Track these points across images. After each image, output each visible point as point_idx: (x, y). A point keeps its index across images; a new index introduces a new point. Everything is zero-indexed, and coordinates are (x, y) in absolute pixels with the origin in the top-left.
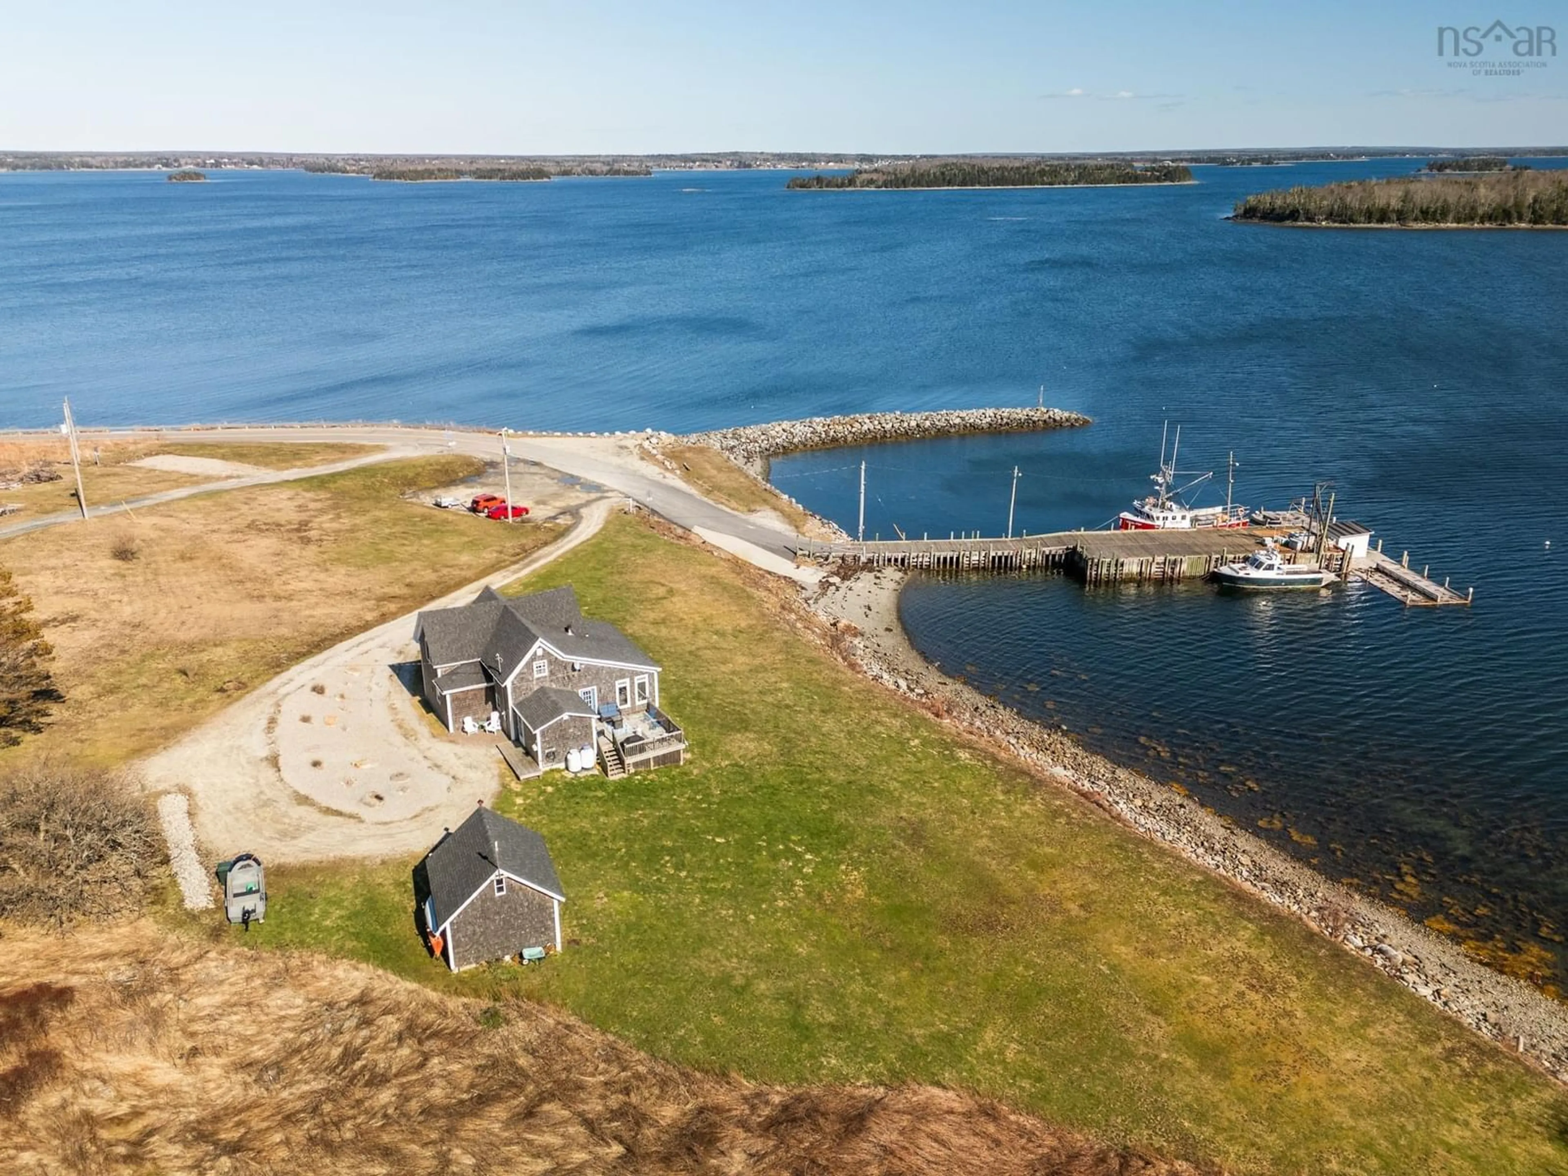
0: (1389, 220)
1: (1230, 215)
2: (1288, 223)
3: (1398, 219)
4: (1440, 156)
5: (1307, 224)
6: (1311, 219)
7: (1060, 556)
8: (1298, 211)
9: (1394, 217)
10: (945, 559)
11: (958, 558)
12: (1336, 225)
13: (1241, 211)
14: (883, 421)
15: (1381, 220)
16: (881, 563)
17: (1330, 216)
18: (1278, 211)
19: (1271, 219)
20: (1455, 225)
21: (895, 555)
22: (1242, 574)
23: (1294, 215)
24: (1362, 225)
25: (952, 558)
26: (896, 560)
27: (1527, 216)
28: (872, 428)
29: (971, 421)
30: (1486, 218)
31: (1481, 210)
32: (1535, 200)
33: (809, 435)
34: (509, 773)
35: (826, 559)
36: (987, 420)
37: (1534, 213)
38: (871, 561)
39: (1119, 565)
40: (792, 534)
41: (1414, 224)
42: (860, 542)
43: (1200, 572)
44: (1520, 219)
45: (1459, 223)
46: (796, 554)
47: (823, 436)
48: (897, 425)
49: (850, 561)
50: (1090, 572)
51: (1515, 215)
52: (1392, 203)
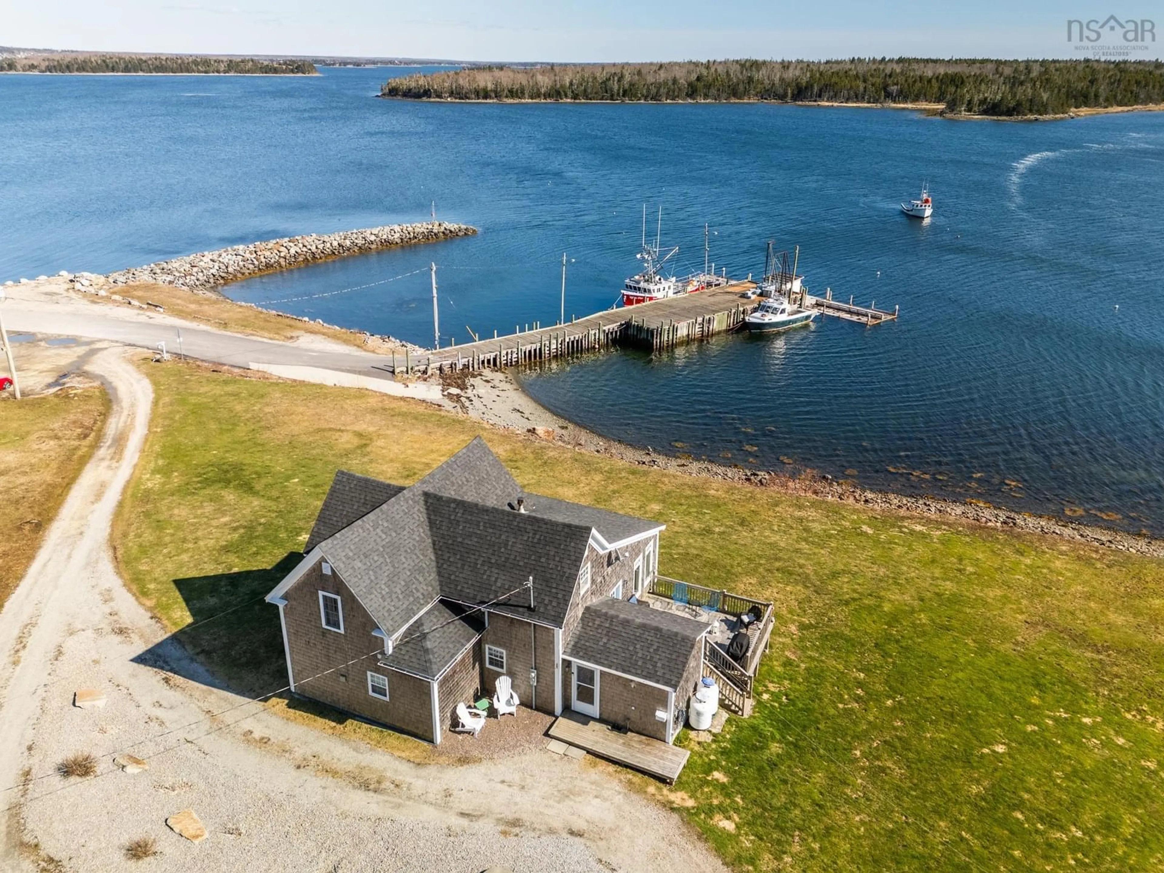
0: (491, 98)
1: (379, 94)
2: (425, 99)
3: (496, 97)
5: (438, 100)
6: (439, 96)
7: (616, 332)
8: (429, 90)
9: (493, 95)
10: (530, 352)
11: (540, 349)
12: (457, 101)
13: (387, 91)
14: (306, 244)
15: (485, 97)
16: (476, 366)
17: (451, 94)
18: (414, 91)
19: (411, 97)
20: (530, 101)
21: (488, 356)
22: (766, 320)
23: (427, 93)
24: (473, 101)
25: (535, 350)
26: (489, 361)
27: (570, 94)
28: (299, 251)
29: (385, 237)
30: (547, 95)
31: (543, 91)
32: (571, 84)
33: (241, 263)
34: (637, 779)
35: (425, 372)
36: (397, 235)
37: (572, 92)
38: (466, 367)
39: (675, 330)
40: (363, 354)
41: (506, 100)
42: (438, 350)
43: (724, 327)
44: (566, 96)
45: (532, 99)
46: (393, 372)
47: (256, 263)
48: (321, 246)
49: (446, 369)
50: (656, 341)
51: (563, 93)
52: (490, 86)
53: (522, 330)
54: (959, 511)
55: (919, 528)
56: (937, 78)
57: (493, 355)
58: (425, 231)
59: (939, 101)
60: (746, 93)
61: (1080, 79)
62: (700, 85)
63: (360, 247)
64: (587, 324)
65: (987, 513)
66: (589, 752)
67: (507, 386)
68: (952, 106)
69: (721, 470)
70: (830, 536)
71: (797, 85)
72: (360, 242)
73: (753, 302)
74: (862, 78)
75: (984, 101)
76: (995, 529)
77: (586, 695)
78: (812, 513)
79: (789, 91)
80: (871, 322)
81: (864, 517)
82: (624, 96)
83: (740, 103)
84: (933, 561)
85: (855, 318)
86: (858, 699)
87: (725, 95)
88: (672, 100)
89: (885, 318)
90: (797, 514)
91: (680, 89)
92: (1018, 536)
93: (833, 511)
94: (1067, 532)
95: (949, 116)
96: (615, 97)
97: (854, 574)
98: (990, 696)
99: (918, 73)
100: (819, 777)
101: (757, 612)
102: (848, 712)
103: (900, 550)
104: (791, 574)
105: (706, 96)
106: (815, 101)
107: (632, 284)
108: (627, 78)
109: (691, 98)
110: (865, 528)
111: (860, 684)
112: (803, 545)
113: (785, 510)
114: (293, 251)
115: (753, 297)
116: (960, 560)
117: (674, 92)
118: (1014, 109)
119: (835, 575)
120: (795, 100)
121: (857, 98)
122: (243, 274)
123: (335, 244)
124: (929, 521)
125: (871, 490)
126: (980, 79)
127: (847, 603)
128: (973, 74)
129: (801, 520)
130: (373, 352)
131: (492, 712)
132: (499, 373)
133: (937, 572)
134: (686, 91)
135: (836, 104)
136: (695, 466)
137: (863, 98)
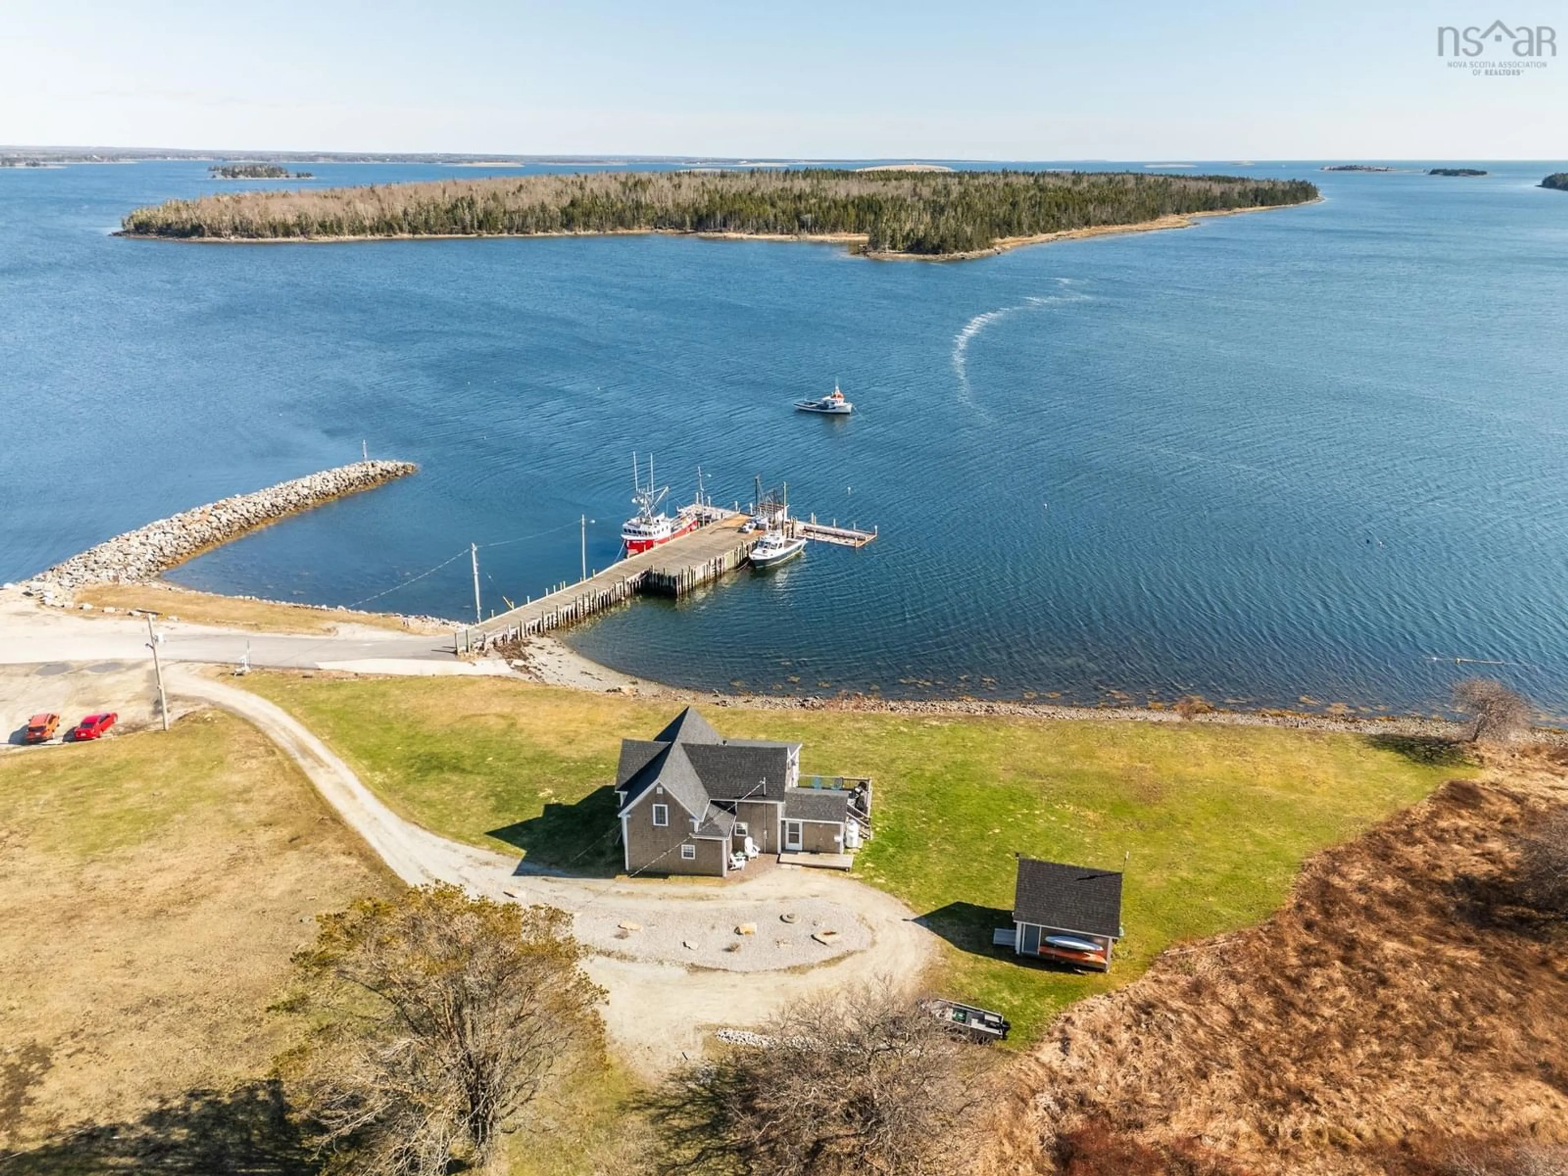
0: (294, 234)
1: (120, 231)
2: (194, 238)
3: (302, 233)
4: (199, 159)
5: (216, 239)
6: (217, 234)
7: (639, 582)
8: (200, 225)
9: (297, 231)
11: (576, 609)
12: (245, 240)
13: (131, 226)
14: (236, 509)
15: (287, 234)
16: (524, 635)
17: (235, 230)
18: (174, 226)
19: (172, 235)
21: (531, 623)
22: (768, 556)
23: (196, 230)
24: (269, 240)
26: (533, 628)
27: (406, 226)
28: (231, 518)
29: (319, 488)
30: (375, 229)
31: (367, 223)
32: (405, 213)
33: (175, 543)
34: (832, 871)
35: (482, 648)
36: (331, 485)
37: (409, 224)
38: (515, 636)
39: (693, 574)
40: (411, 637)
41: (317, 237)
42: (480, 624)
43: (733, 565)
44: (401, 230)
45: (354, 234)
46: (456, 653)
47: (190, 539)
48: (252, 509)
49: (500, 643)
50: (679, 587)
51: (396, 227)
52: (291, 219)
53: (551, 592)
54: (956, 707)
55: (934, 723)
56: (853, 202)
57: (536, 622)
58: (360, 475)
59: (859, 230)
60: (635, 220)
61: (1001, 201)
62: (577, 212)
63: (296, 505)
64: (609, 577)
65: (974, 706)
66: (804, 865)
67: (560, 651)
68: (875, 244)
69: (778, 700)
70: (882, 737)
71: (696, 211)
72: (294, 498)
73: (752, 536)
74: (769, 202)
75: (906, 238)
76: (980, 716)
77: (794, 839)
78: (865, 724)
79: (688, 219)
80: (859, 544)
81: (899, 721)
82: (480, 228)
83: (628, 235)
84: (948, 743)
85: (842, 542)
86: (924, 822)
87: (609, 225)
88: (544, 231)
89: (869, 538)
90: (857, 726)
91: (552, 219)
92: (995, 719)
93: (879, 720)
94: (1027, 711)
95: (873, 254)
96: (469, 230)
97: (904, 759)
98: (989, 809)
99: (831, 194)
100: (916, 857)
101: (863, 785)
102: (921, 829)
103: (926, 739)
104: (867, 764)
105: (587, 226)
106: (721, 231)
107: (632, 528)
108: (480, 205)
109: (567, 229)
110: (902, 728)
111: (924, 816)
112: (868, 746)
113: (847, 724)
114: (224, 520)
115: (751, 531)
116: (963, 739)
117: (545, 222)
118: (939, 247)
119: (893, 761)
120: (697, 230)
121: (768, 227)
122: (181, 554)
123: (267, 504)
124: (940, 717)
125: (893, 700)
126: (899, 203)
127: (905, 776)
128: (890, 196)
129: (860, 729)
130: (420, 634)
131: (747, 858)
132: (545, 639)
133: (951, 750)
134: (559, 220)
135: (745, 236)
136: (758, 700)
137: (775, 228)
